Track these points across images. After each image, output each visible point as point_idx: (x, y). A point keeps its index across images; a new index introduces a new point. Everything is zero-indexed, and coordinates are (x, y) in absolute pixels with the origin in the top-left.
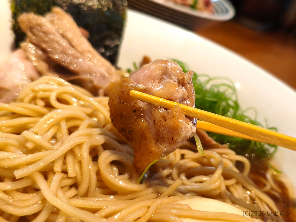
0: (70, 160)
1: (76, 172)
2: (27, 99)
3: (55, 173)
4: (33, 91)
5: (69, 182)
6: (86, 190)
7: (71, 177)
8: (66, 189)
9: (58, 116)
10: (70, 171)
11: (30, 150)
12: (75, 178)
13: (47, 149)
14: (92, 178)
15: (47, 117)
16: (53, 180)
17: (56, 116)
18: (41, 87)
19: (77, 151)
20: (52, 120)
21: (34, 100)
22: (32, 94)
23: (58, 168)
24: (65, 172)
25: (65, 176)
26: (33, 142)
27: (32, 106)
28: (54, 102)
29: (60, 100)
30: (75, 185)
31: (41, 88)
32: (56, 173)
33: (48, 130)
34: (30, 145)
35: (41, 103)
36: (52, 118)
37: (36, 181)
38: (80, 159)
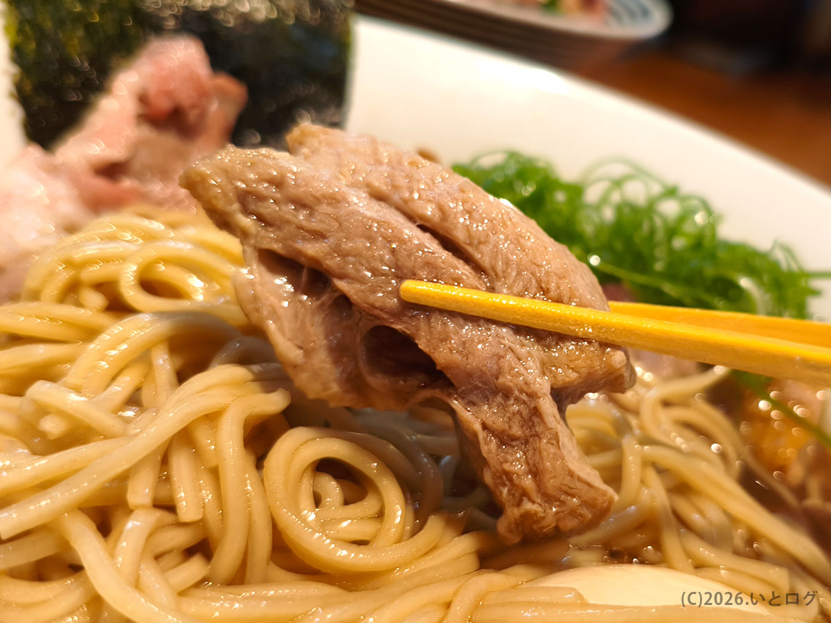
0: (181, 466)
1: (204, 507)
2: (52, 289)
3: (131, 511)
4: (69, 263)
5: (180, 538)
6: (238, 562)
7: (187, 521)
8: (168, 561)
9: (143, 333)
10: (184, 503)
11: (53, 440)
12: (201, 524)
13: (107, 436)
14: (255, 522)
15: (109, 337)
16: (124, 534)
17: (136, 332)
18: (91, 250)
19: (203, 437)
20: (124, 346)
21: (71, 292)
22: (65, 274)
23: (140, 492)
24: (168, 506)
25: (167, 517)
26: (61, 413)
27: (68, 311)
28: (132, 294)
29: (150, 286)
30: (202, 548)
31: (91, 252)
32: (135, 513)
33: (114, 378)
34: (52, 426)
35: (95, 300)
36: (123, 342)
37: (68, 539)
38: (213, 463)
